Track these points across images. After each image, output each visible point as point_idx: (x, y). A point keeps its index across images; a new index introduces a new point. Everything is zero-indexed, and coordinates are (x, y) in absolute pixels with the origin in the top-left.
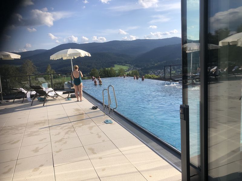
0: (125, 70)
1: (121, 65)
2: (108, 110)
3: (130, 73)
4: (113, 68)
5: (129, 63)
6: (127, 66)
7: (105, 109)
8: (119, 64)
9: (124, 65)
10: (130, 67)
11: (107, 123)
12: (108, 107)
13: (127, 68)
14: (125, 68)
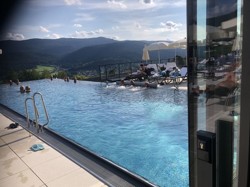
0: (50, 72)
1: (45, 66)
2: (36, 126)
3: (57, 74)
4: (36, 69)
5: (54, 64)
6: (52, 67)
7: (31, 126)
8: (42, 65)
9: (49, 66)
10: (55, 68)
11: (36, 150)
12: (35, 123)
13: (52, 69)
14: (50, 69)
